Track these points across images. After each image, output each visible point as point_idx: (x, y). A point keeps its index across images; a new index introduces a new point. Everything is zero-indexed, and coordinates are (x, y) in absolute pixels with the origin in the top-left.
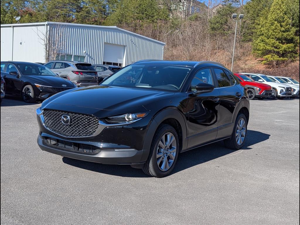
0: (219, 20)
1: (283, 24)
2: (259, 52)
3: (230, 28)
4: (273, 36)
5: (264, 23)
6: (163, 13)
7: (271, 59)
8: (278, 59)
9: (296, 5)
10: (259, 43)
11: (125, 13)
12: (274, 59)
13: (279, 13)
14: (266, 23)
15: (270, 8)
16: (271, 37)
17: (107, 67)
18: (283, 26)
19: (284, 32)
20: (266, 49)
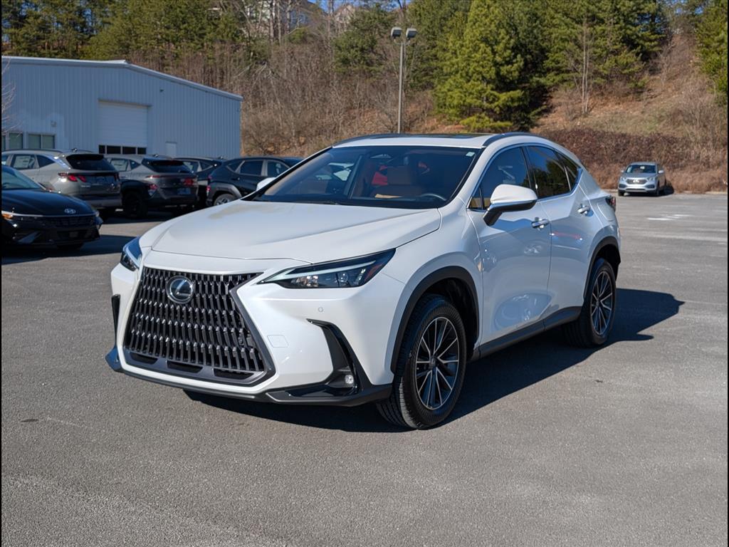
0: (356, 41)
1: (499, 48)
2: (451, 111)
3: (383, 59)
4: (478, 74)
6: (226, 25)
8: (493, 125)
9: (520, 6)
10: (449, 90)
12: (483, 126)
13: (488, 24)
15: (469, 14)
16: (473, 78)
17: (140, 161)
18: (496, 52)
19: (502, 65)
20: (465, 103)
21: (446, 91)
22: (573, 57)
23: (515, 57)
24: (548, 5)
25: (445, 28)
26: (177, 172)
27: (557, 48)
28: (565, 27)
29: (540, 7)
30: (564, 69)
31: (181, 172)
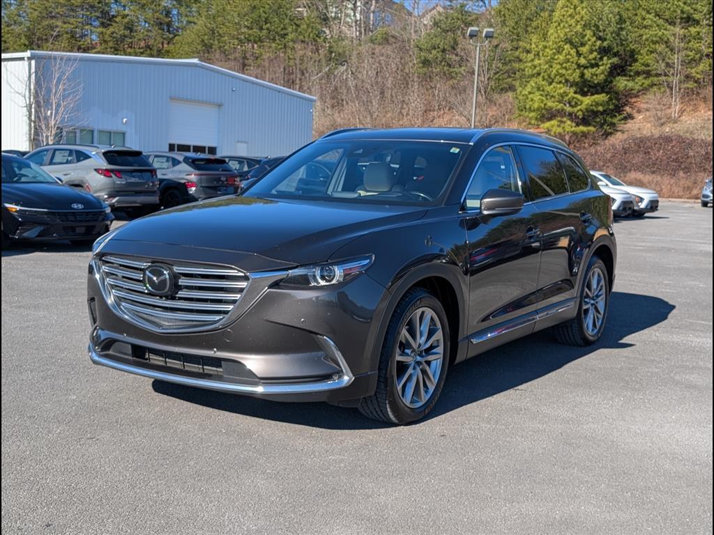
0: (437, 42)
1: (584, 50)
2: (532, 114)
3: (462, 61)
4: (561, 77)
5: (540, 47)
6: (308, 25)
7: (558, 131)
8: (574, 131)
9: (610, 7)
10: (530, 93)
11: (217, 27)
12: (564, 131)
13: (574, 24)
14: (545, 47)
15: (554, 13)
16: (556, 80)
17: (181, 158)
18: (582, 54)
19: (586, 67)
20: (546, 107)
21: (527, 93)
22: (664, 60)
23: (601, 59)
24: (640, 6)
25: (529, 29)
26: (218, 170)
27: (648, 50)
28: (657, 28)
29: (631, 8)
30: (654, 72)
31: (222, 171)
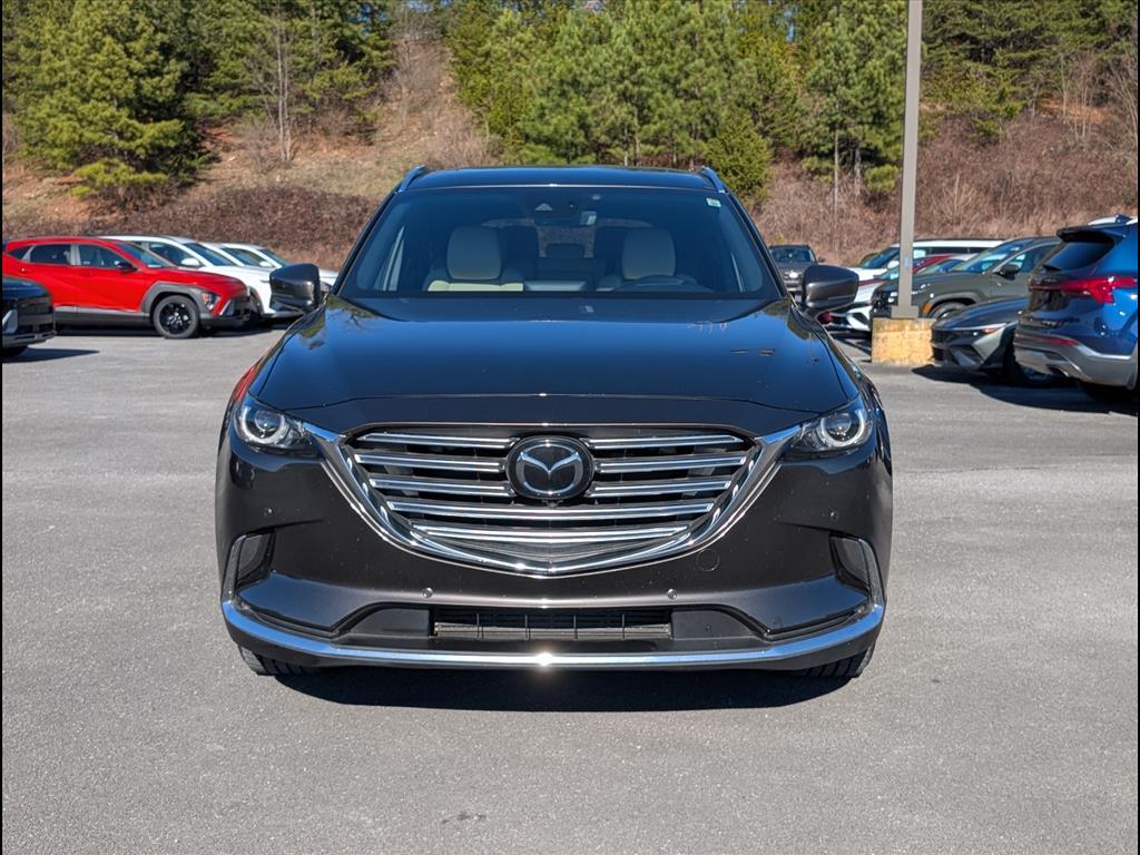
1: (137, 46)
4: (103, 90)
7: (106, 180)
8: (134, 180)
12: (118, 180)
14: (70, 39)
16: (95, 95)
18: (133, 53)
19: (141, 76)
20: (83, 139)
22: (260, 68)
23: (165, 62)
27: (232, 52)
28: (244, 18)
30: (246, 87)
